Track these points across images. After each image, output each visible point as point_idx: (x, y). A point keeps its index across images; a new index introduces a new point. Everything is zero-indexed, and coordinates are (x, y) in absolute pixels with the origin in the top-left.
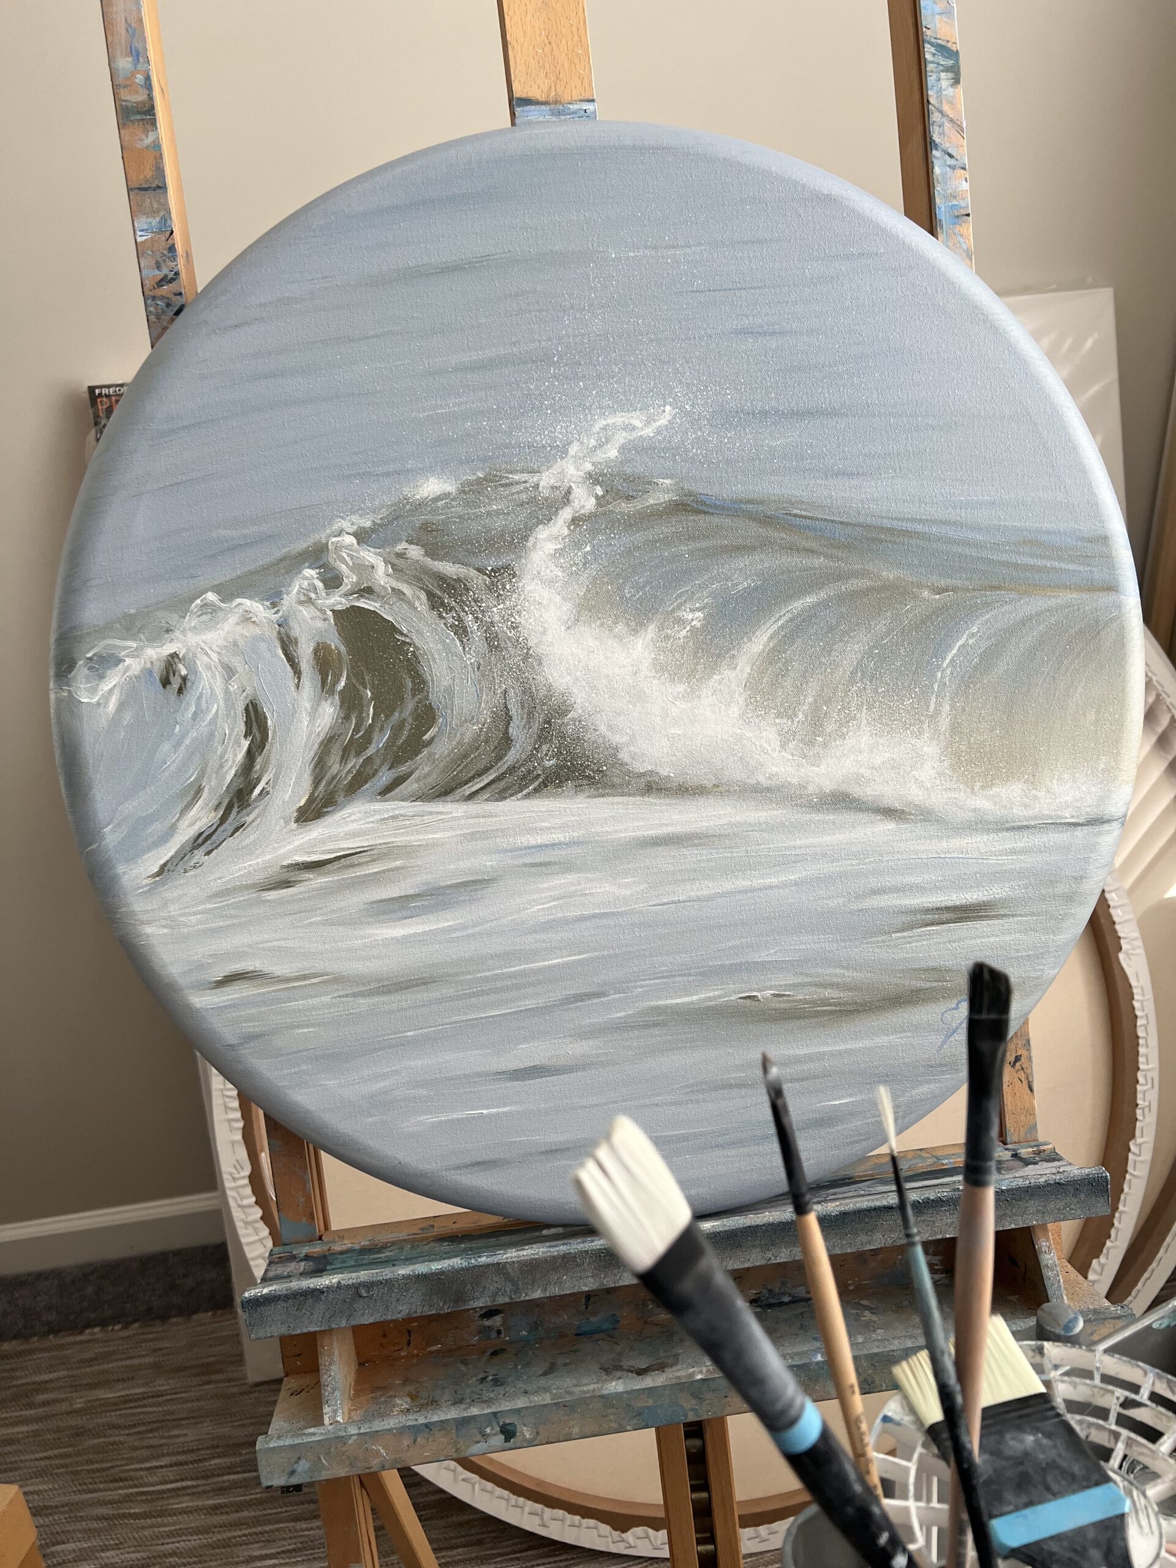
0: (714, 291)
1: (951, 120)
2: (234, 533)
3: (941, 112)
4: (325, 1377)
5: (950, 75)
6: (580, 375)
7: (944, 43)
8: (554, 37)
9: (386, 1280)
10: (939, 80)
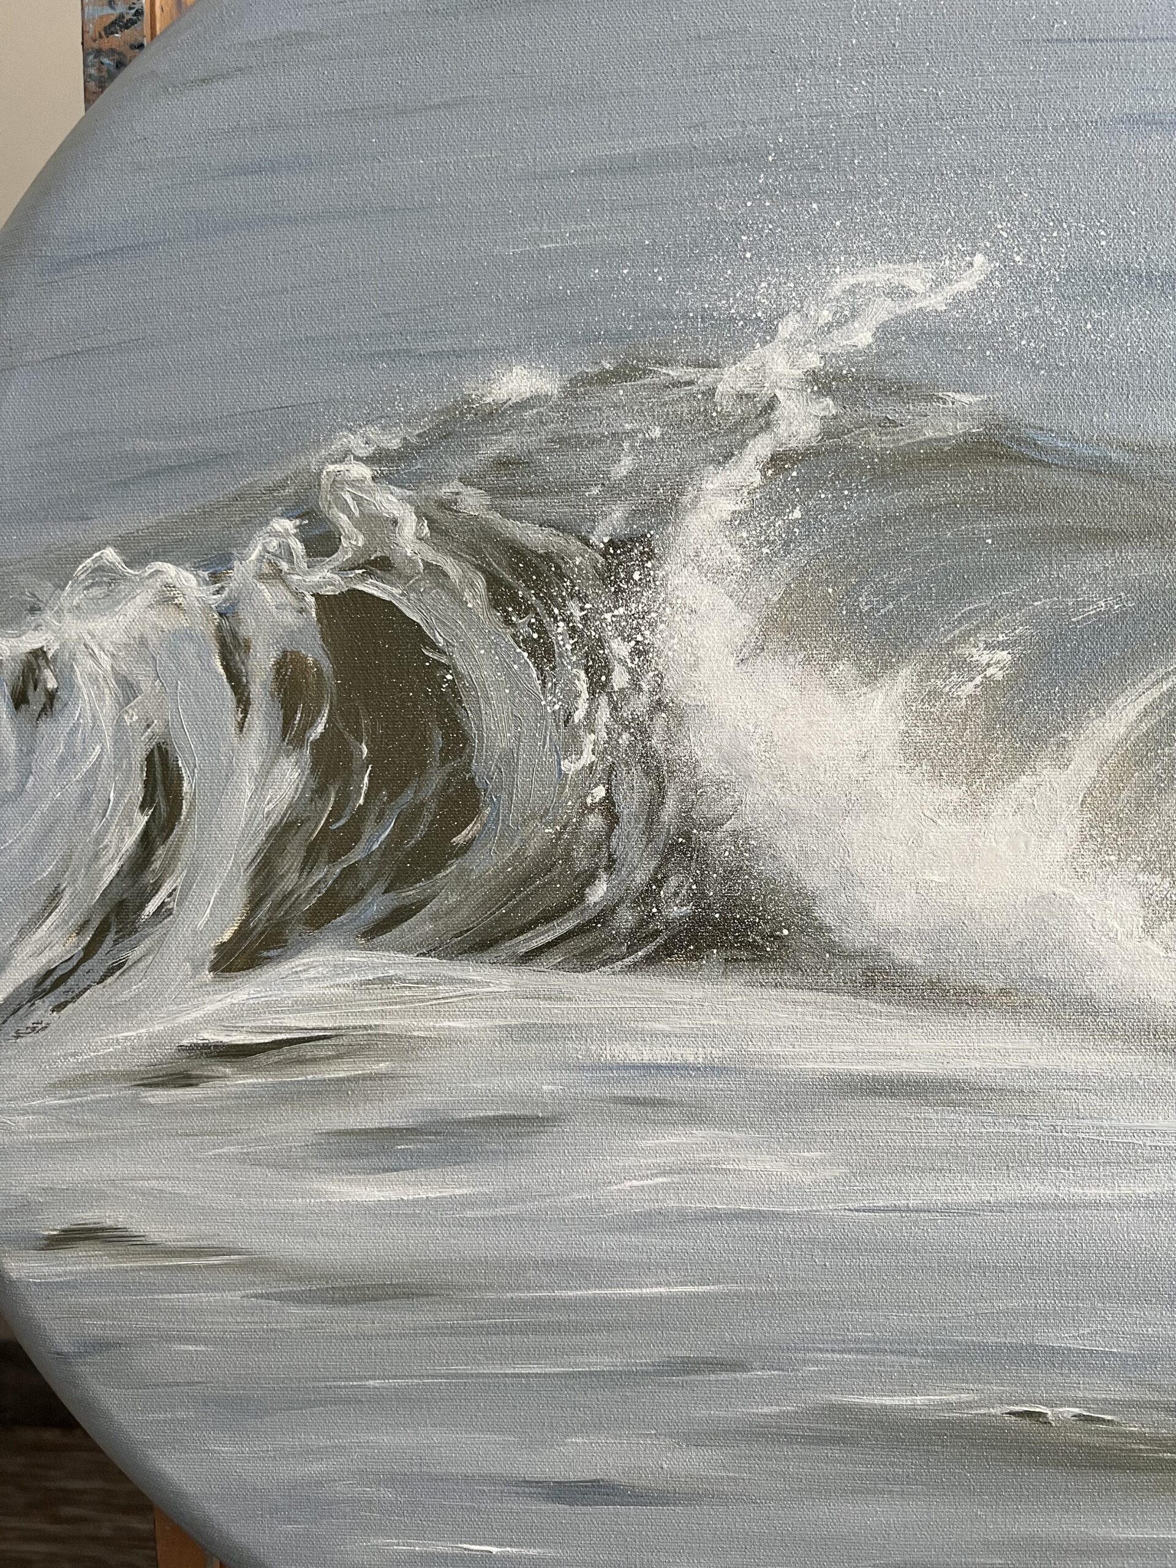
0: (1091, 41)
6: (814, 189)
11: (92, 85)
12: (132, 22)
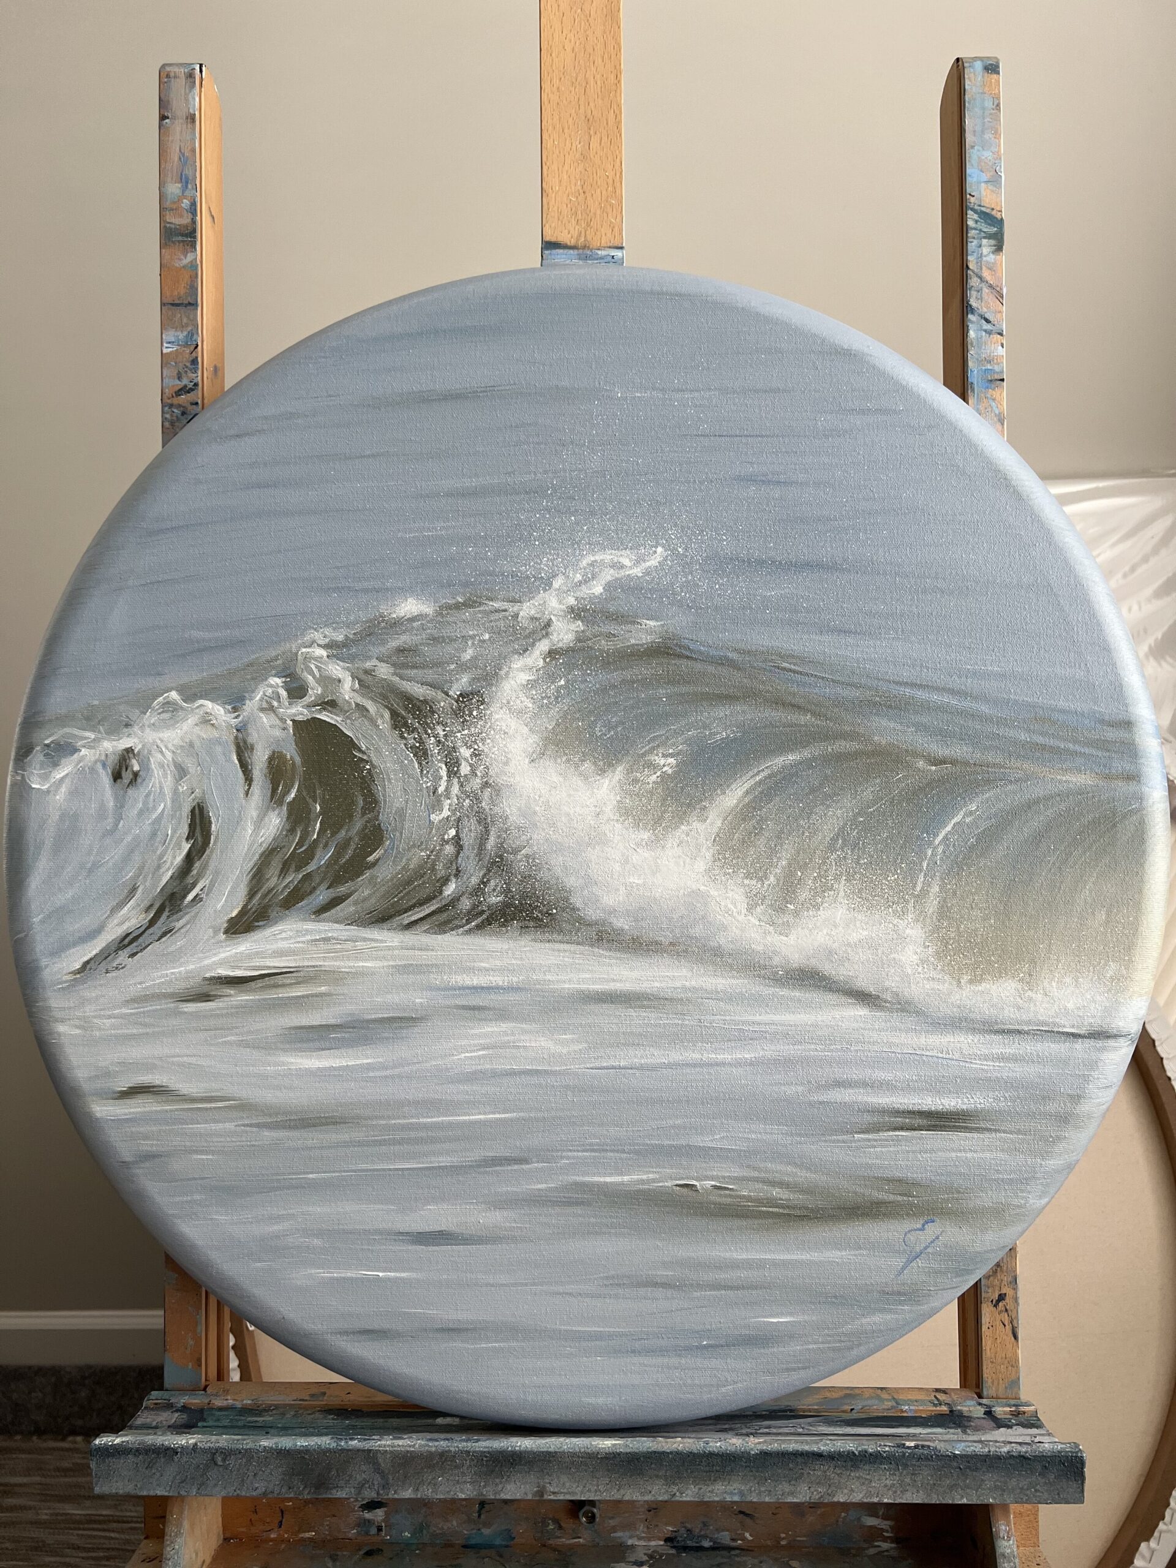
0: (719, 436)
1: (991, 286)
2: (207, 635)
3: (980, 278)
4: (168, 1549)
5: (992, 242)
6: (572, 509)
7: (988, 211)
8: (589, 187)
9: (246, 1450)
10: (980, 246)
11: (167, 424)
12: (191, 390)
